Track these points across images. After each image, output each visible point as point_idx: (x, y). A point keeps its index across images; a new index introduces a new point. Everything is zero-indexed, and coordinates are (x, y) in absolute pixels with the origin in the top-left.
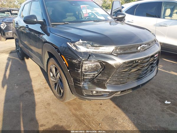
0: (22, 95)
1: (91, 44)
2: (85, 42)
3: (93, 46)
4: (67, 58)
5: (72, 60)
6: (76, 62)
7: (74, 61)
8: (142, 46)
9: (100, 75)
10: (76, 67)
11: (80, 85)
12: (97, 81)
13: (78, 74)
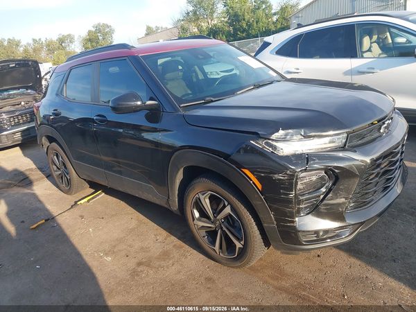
0: (134, 273)
1: (303, 134)
2: (290, 131)
3: (306, 137)
4: (259, 172)
5: (271, 175)
6: (282, 178)
7: (276, 176)
8: (386, 123)
9: (330, 195)
10: (284, 189)
11: (292, 224)
12: (326, 209)
13: (289, 201)
